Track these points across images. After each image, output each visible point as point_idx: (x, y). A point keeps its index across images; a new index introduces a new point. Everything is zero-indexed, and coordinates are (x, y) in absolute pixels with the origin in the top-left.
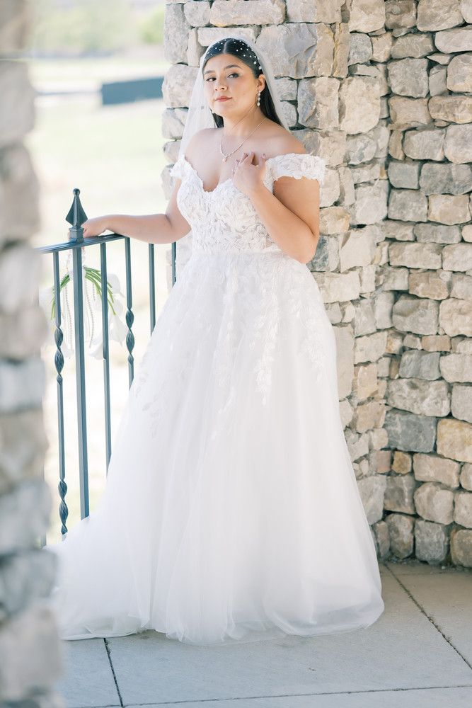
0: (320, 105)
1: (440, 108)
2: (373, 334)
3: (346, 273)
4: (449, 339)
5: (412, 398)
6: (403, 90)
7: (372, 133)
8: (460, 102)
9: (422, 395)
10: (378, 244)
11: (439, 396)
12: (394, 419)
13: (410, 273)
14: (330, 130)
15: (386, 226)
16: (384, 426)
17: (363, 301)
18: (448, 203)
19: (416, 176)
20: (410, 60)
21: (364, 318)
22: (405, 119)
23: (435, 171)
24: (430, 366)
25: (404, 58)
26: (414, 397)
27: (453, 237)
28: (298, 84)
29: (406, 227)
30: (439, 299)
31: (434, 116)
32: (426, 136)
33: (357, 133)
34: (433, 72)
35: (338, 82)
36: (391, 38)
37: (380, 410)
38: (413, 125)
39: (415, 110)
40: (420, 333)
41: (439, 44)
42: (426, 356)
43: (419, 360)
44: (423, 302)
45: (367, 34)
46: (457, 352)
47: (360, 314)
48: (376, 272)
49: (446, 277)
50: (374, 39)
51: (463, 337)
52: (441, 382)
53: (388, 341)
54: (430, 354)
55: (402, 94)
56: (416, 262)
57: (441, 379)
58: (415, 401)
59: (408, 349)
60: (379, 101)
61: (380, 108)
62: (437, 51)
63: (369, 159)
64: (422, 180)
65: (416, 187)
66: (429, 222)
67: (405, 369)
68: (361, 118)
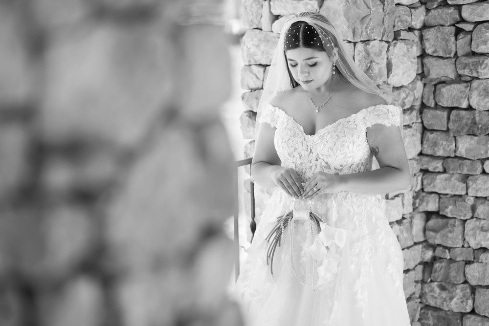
0: (373, 63)
1: (465, 66)
2: (411, 247)
3: (393, 199)
4: (472, 251)
5: (442, 297)
6: (435, 51)
7: (411, 86)
8: (483, 62)
9: (450, 295)
10: (415, 175)
11: (464, 296)
12: (427, 314)
13: (440, 198)
14: (380, 83)
15: (421, 160)
16: (419, 320)
17: (405, 221)
18: (473, 142)
19: (446, 120)
20: (441, 28)
21: (405, 235)
22: (437, 74)
23: (461, 116)
24: (457, 272)
25: (436, 26)
26: (444, 297)
27: (477, 169)
28: (355, 45)
29: (437, 161)
30: (465, 219)
31: (461, 72)
32: (454, 88)
33: (400, 85)
34: (460, 37)
35: (386, 45)
36: (425, 10)
37: (416, 307)
38: (443, 79)
39: (445, 68)
40: (449, 246)
41: (465, 15)
42: (454, 264)
43: (448, 268)
44: (451, 221)
45: (407, 6)
46: (480, 261)
47: (402, 232)
48: (413, 197)
49: (470, 201)
50: (413, 10)
51: (484, 250)
52: (466, 285)
53: (422, 252)
54: (456, 263)
55: (435, 55)
56: (445, 189)
57: (466, 282)
58: (445, 300)
59: (438, 258)
60: (416, 60)
61: (417, 66)
62: (463, 21)
63: (408, 107)
64: (451, 124)
65: (445, 129)
66: (456, 157)
67: (436, 275)
68: (404, 74)
